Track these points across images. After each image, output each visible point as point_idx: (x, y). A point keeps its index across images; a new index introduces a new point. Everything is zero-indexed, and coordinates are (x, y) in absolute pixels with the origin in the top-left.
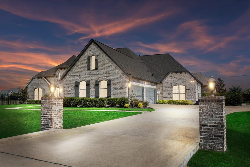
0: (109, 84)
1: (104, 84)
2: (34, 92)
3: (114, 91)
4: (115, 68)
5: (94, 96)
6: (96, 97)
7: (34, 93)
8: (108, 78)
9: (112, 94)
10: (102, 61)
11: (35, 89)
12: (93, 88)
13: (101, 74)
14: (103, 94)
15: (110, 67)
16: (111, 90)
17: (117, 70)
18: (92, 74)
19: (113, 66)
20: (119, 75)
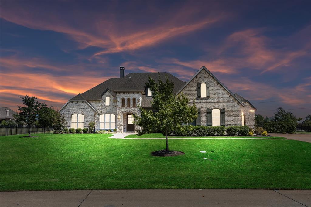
0: (223, 113)
1: (216, 113)
2: (70, 118)
3: (229, 120)
4: (229, 97)
5: (206, 125)
6: (208, 126)
7: (70, 120)
8: (221, 107)
9: (226, 122)
10: (214, 89)
11: (71, 115)
12: (204, 116)
13: (213, 102)
14: (216, 122)
15: (224, 96)
16: (225, 118)
17: (231, 99)
18: (202, 102)
19: (226, 95)
20: (233, 104)
